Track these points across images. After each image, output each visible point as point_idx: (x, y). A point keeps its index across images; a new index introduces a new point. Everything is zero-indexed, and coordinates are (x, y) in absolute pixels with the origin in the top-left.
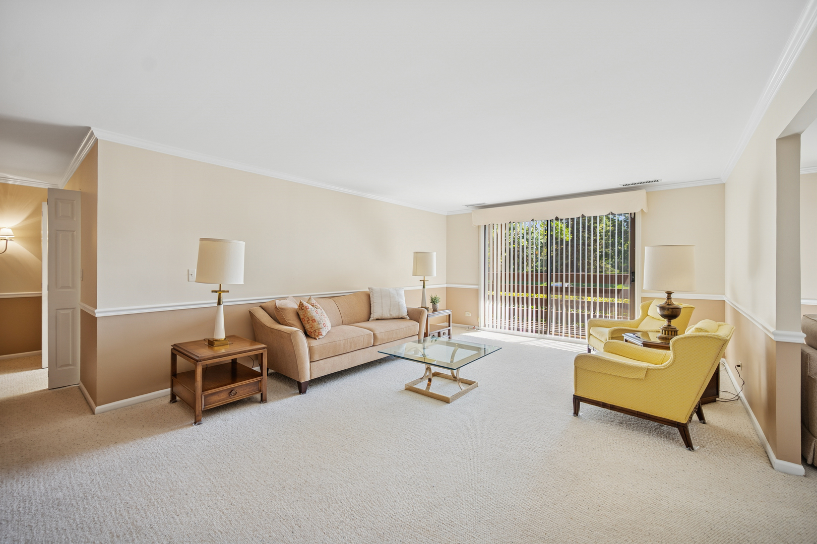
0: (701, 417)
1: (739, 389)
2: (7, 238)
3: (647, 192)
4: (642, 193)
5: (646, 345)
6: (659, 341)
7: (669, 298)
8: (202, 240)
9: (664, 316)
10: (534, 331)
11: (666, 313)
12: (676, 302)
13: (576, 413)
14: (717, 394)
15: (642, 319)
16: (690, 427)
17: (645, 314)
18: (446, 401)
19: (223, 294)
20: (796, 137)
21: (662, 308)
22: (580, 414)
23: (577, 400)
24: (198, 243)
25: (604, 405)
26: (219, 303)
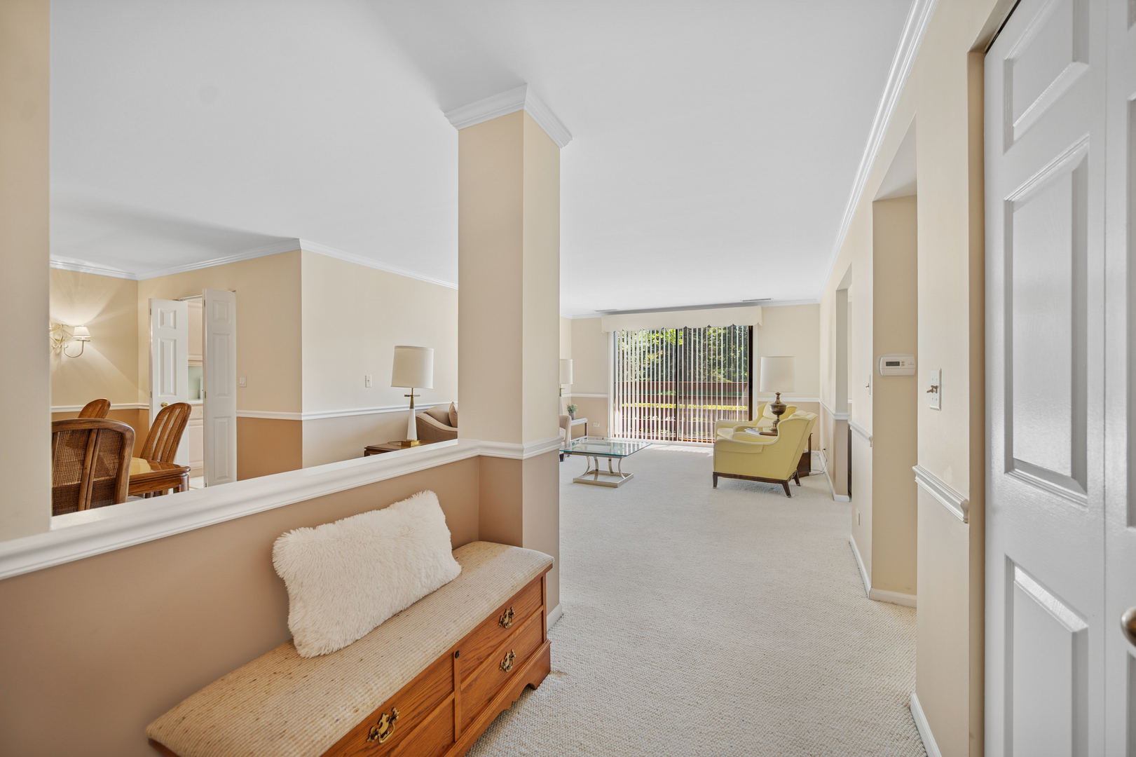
0: (797, 482)
1: (824, 465)
2: (83, 338)
3: (762, 308)
4: (758, 309)
5: (761, 434)
6: (770, 432)
7: (778, 398)
8: (397, 347)
9: (774, 413)
10: (664, 438)
11: (776, 410)
12: (782, 400)
13: (715, 485)
14: (810, 470)
15: (759, 419)
16: (789, 483)
17: (761, 415)
18: (615, 486)
19: (414, 398)
20: (845, 291)
21: (774, 407)
22: (718, 486)
23: (716, 475)
24: (393, 351)
25: (735, 476)
26: (412, 407)
